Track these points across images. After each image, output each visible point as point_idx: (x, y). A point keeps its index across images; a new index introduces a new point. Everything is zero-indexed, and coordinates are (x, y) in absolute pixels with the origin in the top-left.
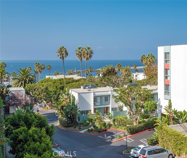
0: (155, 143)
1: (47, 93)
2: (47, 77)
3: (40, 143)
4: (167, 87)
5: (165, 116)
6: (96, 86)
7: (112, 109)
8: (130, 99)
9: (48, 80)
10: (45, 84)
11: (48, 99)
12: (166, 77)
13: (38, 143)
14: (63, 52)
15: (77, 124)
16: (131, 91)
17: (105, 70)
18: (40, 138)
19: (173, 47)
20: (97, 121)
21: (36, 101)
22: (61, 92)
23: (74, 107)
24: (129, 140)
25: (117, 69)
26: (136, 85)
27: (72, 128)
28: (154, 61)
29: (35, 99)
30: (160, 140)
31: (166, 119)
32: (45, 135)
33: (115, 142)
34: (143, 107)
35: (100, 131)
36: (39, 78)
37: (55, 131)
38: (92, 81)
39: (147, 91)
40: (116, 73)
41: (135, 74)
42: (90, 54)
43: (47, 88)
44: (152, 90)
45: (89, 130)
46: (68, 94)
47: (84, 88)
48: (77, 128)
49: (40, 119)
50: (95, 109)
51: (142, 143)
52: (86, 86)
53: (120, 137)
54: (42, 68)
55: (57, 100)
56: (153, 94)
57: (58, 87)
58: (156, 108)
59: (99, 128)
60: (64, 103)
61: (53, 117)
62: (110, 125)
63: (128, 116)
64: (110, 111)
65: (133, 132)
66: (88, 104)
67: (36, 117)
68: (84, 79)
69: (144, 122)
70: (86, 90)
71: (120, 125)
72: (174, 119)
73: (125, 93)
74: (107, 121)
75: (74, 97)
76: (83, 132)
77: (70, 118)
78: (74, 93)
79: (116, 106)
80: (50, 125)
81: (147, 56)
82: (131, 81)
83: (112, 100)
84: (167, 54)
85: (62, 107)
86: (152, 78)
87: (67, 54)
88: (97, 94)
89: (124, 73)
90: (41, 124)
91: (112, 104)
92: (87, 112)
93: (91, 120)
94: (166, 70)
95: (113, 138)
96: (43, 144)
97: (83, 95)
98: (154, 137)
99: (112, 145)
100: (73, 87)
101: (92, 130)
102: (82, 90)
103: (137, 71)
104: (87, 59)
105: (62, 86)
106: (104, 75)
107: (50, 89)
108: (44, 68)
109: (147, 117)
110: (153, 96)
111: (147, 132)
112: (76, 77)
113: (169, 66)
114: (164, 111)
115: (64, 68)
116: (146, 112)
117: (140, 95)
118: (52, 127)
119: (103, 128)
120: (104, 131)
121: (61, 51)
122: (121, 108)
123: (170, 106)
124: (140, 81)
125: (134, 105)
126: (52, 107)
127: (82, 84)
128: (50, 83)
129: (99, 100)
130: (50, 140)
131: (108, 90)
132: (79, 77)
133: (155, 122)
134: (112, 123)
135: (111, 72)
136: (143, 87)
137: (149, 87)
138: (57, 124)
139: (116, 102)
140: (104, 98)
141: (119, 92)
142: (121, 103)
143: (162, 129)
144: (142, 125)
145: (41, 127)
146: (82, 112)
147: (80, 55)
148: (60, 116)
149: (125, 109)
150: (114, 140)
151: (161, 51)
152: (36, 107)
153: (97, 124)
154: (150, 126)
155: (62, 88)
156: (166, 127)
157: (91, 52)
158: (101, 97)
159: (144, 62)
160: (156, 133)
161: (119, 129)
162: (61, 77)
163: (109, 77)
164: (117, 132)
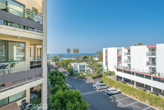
0: (102, 82)
1: (63, 64)
2: (63, 59)
3: (61, 81)
4: (107, 62)
5: (106, 73)
6: (81, 62)
7: (86, 70)
8: (93, 67)
9: (63, 60)
10: (62, 61)
11: (63, 66)
12: (106, 59)
13: (60, 81)
14: (69, 50)
15: (74, 75)
16: (93, 64)
17: (83, 57)
18: (61, 79)
19: (109, 48)
20: (81, 74)
21: (59, 67)
22: (68, 64)
23: (72, 69)
24: (92, 81)
25: (88, 56)
26: (95, 62)
27: (72, 77)
28: (101, 53)
29: (59, 66)
30: (104, 81)
31: (106, 74)
32: (62, 78)
33: (87, 82)
34: (97, 69)
35: (82, 78)
36: (60, 59)
37: (66, 77)
38: (79, 60)
39: (99, 64)
40: (87, 58)
41: (94, 58)
42: (78, 51)
43: (63, 63)
44: (101, 64)
45: (78, 77)
46: (70, 65)
47: (76, 63)
48: (74, 77)
49: (61, 73)
50: (80, 70)
51: (97, 82)
52: (77, 62)
53: (89, 80)
55: (66, 67)
56: (101, 65)
57: (67, 62)
58: (102, 70)
59: (81, 76)
60: (69, 68)
61: (65, 73)
62: (85, 76)
63: (92, 73)
64: (85, 71)
65: (94, 78)
66: (77, 68)
67: (59, 72)
68: (76, 60)
69: (98, 75)
70: (77, 64)
71: (89, 76)
72: (109, 74)
73: (91, 65)
74: (84, 74)
75: (72, 66)
76: (75, 78)
77: (71, 73)
78: (73, 64)
79: (88, 69)
80: (64, 75)
81: (99, 51)
82: (93, 61)
83: (86, 67)
84: (106, 51)
85: (68, 69)
86: (101, 59)
87: (70, 51)
88: (81, 65)
89: (91, 58)
90: (61, 75)
91: (86, 68)
92: (77, 71)
93: (78, 74)
94: (106, 57)
95: (87, 80)
96: (62, 82)
97: (76, 65)
98: (102, 80)
99: (86, 83)
100: (72, 62)
101: (79, 77)
102: (75, 63)
103: (95, 57)
104: (77, 53)
105: (68, 62)
106: (83, 58)
107: (64, 63)
108: (62, 56)
109: (99, 73)
110: (101, 66)
111: (99, 78)
112: (73, 59)
113: (107, 55)
114: (105, 71)
115: (69, 56)
116: (99, 71)
117: (97, 65)
118: (65, 76)
119: (83, 77)
120: (83, 78)
121: (68, 50)
122: (89, 70)
123: (108, 69)
124: (96, 61)
125: (94, 69)
126: (65, 69)
127: (75, 62)
128: (64, 61)
129: (81, 67)
130: (64, 80)
131: (84, 64)
132: (74, 59)
133: (102, 75)
134: (86, 75)
135: (86, 57)
136: (97, 63)
137: (100, 63)
138: (67, 75)
139: (88, 68)
140: (83, 66)
141: (89, 64)
142: (89, 68)
143: (105, 77)
144: (97, 76)
145: (61, 76)
146: (75, 71)
147: (74, 51)
148: (67, 72)
149: (91, 70)
150: (87, 81)
151: (104, 50)
152: (59, 69)
153: (81, 75)
154: (100, 76)
155: (68, 63)
156: (106, 77)
158: (82, 66)
159: (98, 54)
160: (102, 79)
161: (89, 77)
162: (68, 59)
163: (85, 59)
164: (88, 78)
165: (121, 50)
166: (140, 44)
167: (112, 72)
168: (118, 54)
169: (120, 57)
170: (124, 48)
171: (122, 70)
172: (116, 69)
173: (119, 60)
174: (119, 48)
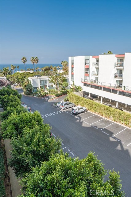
0: (68, 100)
1: (18, 79)
2: (17, 72)
3: (15, 102)
4: (73, 75)
5: (71, 88)
6: (41, 76)
7: (48, 86)
8: (56, 81)
9: (18, 73)
10: (16, 75)
11: (18, 82)
12: (72, 71)
13: (14, 102)
14: (24, 60)
15: (33, 93)
16: (57, 78)
17: (45, 68)
18: (15, 100)
20: (42, 92)
21: (12, 83)
22: (24, 78)
23: (31, 86)
24: (56, 99)
25: (50, 68)
26: (59, 75)
27: (30, 95)
28: (67, 64)
29: (12, 82)
30: (69, 99)
31: (72, 90)
32: (17, 98)
33: (50, 101)
34: (62, 85)
35: (43, 96)
36: (13, 72)
37: (22, 97)
38: (39, 73)
39: (63, 78)
40: (50, 70)
41: (59, 70)
42: (38, 61)
43: (17, 77)
44: (66, 77)
45: (38, 96)
46: (28, 80)
47: (35, 77)
48: (33, 95)
49: (14, 91)
50: (40, 86)
51: (62, 101)
52: (36, 76)
53: (52, 98)
54: (15, 67)
55: (22, 82)
56: (67, 79)
57: (23, 77)
58: (68, 85)
59: (43, 95)
60: (26, 84)
61: (21, 91)
62: (47, 93)
63: (56, 89)
64: (47, 87)
65: (58, 96)
66: (37, 84)
67: (12, 90)
68: (35, 73)
69: (62, 91)
70: (36, 78)
71: (52, 93)
72: (75, 90)
73: (54, 79)
74: (46, 91)
75: (30, 81)
76: (35, 97)
77: (29, 91)
78: (31, 79)
79: (50, 84)
80: (19, 94)
81: (64, 62)
82: (57, 73)
83: (48, 82)
84: (72, 61)
85: (25, 86)
86: (66, 72)
87: (26, 60)
88: (41, 79)
89: (54, 70)
90: (15, 94)
91: (48, 84)
92: (37, 88)
93: (39, 91)
94: (72, 68)
95: (49, 99)
96: (16, 103)
97: (35, 80)
98: (67, 98)
99: (48, 102)
100: (30, 76)
101: (39, 96)
102: (34, 77)
103: (59, 69)
104: (36, 63)
105: (24, 76)
106: (45, 71)
107: (19, 77)
108: (15, 68)
109: (64, 89)
111: (64, 96)
112: (31, 72)
113: (73, 66)
114: (71, 87)
115: (25, 67)
116: (63, 87)
117: (61, 79)
118: (21, 95)
119: (44, 95)
120: (45, 96)
121: (23, 59)
122: (52, 86)
123: (74, 84)
124: (61, 74)
125: (58, 85)
126: (20, 86)
127: (34, 75)
128: (19, 74)
129: (42, 82)
130: (20, 101)
131: (46, 78)
132: (33, 72)
133: (67, 92)
134: (48, 92)
135: (48, 69)
136: (62, 76)
137: (65, 76)
138: (23, 93)
139: (50, 83)
140: (44, 81)
141: (51, 78)
142: (52, 84)
143: (70, 94)
144: (61, 93)
145: (15, 95)
146: (35, 88)
147: (33, 61)
148: (24, 90)
149: (54, 86)
150: (49, 100)
151: (70, 59)
152: (12, 86)
153: (42, 93)
154: (65, 93)
155: (25, 77)
156: (72, 93)
157: (38, 60)
158: (43, 81)
159: (63, 64)
160: (68, 96)
161: (52, 95)
162: (24, 71)
163: (47, 72)
164: (51, 96)
165: (89, 60)
166: (110, 53)
167: (78, 87)
168: (86, 64)
169: (88, 69)
170: (93, 58)
171: (89, 85)
172: (83, 84)
173: (86, 72)
174: (87, 57)
